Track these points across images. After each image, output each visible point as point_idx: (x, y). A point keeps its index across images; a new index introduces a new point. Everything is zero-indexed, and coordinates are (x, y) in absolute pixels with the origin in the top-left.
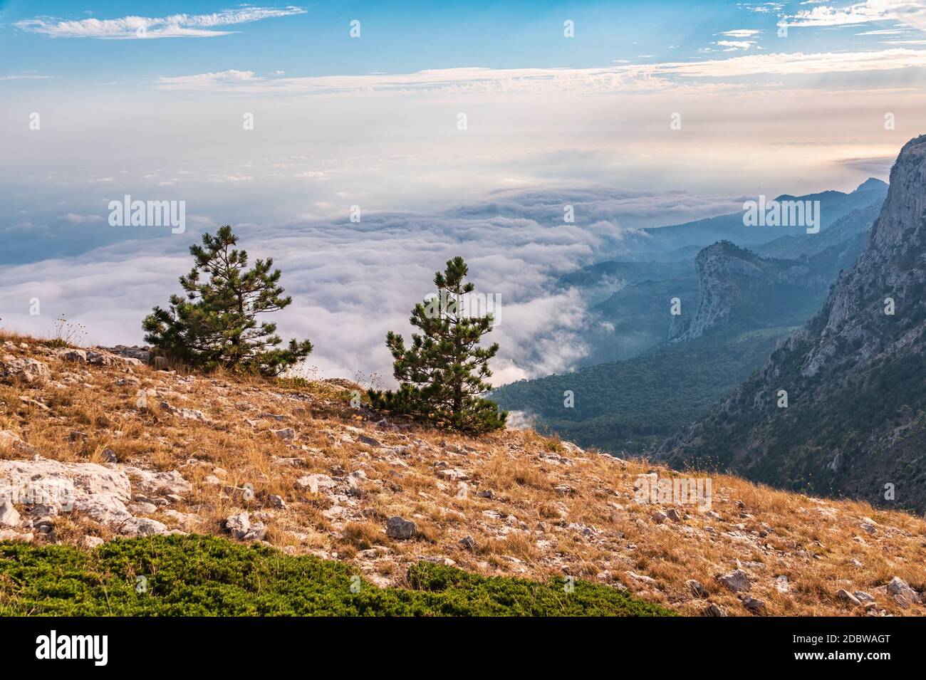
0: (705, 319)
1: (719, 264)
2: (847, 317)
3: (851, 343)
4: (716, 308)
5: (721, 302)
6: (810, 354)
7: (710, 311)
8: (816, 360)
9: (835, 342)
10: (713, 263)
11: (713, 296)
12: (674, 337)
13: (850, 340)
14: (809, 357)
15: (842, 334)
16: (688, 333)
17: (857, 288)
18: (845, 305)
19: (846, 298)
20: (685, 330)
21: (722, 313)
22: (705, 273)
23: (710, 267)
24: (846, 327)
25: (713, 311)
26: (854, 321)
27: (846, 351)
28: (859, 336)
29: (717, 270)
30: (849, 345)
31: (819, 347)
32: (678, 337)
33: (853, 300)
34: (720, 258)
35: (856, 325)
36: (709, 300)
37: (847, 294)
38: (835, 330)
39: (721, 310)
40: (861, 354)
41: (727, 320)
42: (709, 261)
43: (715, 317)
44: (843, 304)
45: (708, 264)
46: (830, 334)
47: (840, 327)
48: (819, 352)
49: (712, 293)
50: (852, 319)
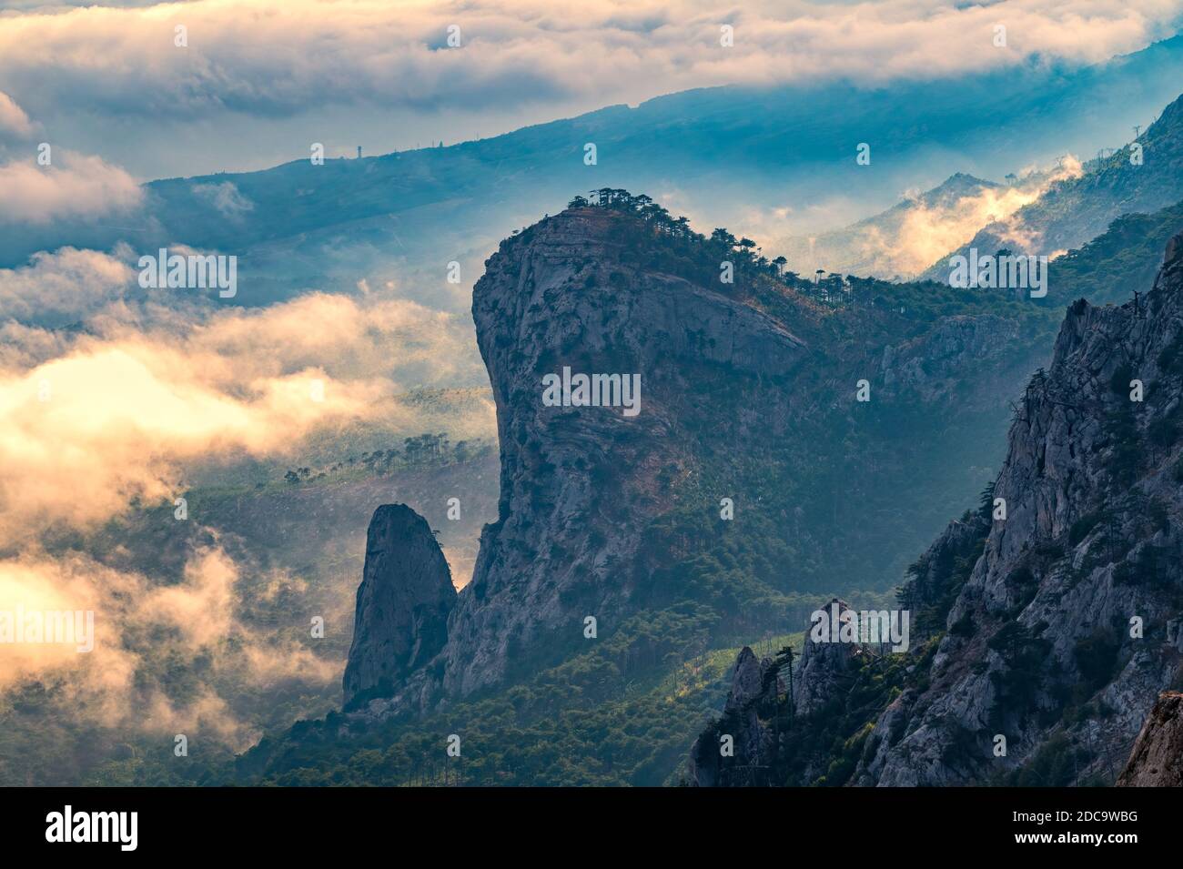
0: (519, 587)
1: (585, 310)
2: (1057, 530)
3: (1065, 660)
4: (573, 533)
5: (595, 503)
6: (881, 727)
7: (543, 551)
8: (905, 755)
9: (993, 656)
10: (563, 305)
11: (560, 471)
12: (373, 694)
13: (1063, 645)
14: (877, 741)
15: (1030, 616)
16: (438, 673)
17: (1104, 377)
18: (1049, 470)
19: (1055, 428)
20: (428, 652)
21: (600, 559)
22: (519, 358)
23: (544, 324)
24: (1051, 581)
25: (557, 552)
26: (1083, 548)
27: (1045, 701)
28: (1105, 622)
29: (580, 339)
30: (1057, 669)
31: (925, 688)
32: (388, 694)
33: (1087, 443)
34: (591, 282)
35: (1089, 564)
36: (537, 491)
37: (1058, 410)
38: (998, 593)
39: (597, 542)
40: (1108, 713)
41: (626, 593)
42: (538, 299)
43: (565, 579)
44: (1041, 464)
45: (536, 309)
46: (979, 620)
47: (1023, 581)
48: (921, 712)
49: (555, 456)
50: (1075, 536)
